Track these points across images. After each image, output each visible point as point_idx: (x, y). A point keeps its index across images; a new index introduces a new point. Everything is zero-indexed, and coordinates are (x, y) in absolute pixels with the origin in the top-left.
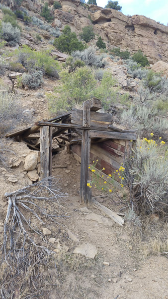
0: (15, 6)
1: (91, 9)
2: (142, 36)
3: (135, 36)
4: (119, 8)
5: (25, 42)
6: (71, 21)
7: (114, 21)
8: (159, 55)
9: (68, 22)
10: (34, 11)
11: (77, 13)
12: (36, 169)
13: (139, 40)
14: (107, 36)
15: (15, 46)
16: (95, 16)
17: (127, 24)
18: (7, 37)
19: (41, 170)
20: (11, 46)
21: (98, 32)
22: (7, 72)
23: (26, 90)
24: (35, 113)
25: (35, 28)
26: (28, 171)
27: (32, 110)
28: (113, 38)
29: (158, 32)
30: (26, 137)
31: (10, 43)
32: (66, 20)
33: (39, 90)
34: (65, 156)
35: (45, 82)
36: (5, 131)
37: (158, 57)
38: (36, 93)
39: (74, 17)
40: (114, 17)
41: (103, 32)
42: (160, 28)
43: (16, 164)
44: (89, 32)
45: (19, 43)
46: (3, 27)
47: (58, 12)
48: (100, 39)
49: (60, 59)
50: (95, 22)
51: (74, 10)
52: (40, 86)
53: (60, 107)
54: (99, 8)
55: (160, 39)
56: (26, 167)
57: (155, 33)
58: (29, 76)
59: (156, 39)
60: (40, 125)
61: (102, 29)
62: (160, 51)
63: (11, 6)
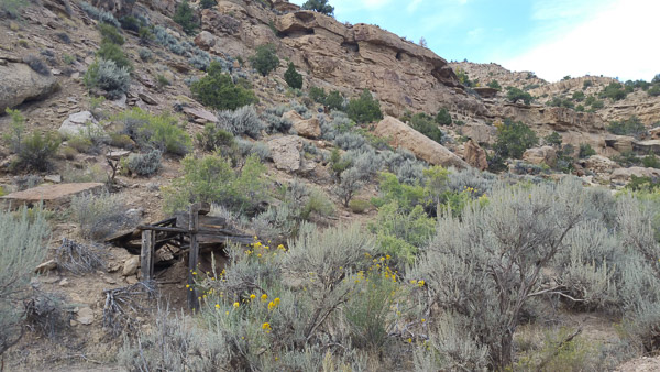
0: (123, 8)
1: (275, 9)
2: (374, 63)
3: (359, 61)
4: (330, 10)
5: (137, 89)
6: (235, 31)
7: (319, 34)
8: (406, 98)
9: (229, 33)
10: (161, 10)
11: (248, 15)
12: (136, 274)
13: (367, 69)
14: (306, 60)
15: (119, 98)
16: (282, 21)
17: (345, 39)
18: (106, 84)
19: (141, 275)
20: (112, 99)
21: (288, 52)
22: (105, 149)
23: (135, 178)
24: (143, 214)
25: (160, 50)
26: (126, 276)
27: (140, 209)
28: (317, 65)
29: (403, 55)
30: (127, 242)
31: (111, 93)
32: (224, 29)
33: (154, 179)
34: (179, 270)
35: (165, 165)
36: (105, 236)
37: (404, 102)
38: (148, 184)
39: (239, 25)
40: (318, 26)
41: (298, 54)
42: (406, 48)
43: (115, 269)
44: (268, 55)
45: (126, 94)
46: (101, 68)
47: (208, 14)
48: (292, 66)
49: (198, 120)
50: (283, 34)
51: (242, 11)
52: (157, 172)
53: (179, 205)
54: (293, 7)
55: (407, 68)
56: (125, 271)
57: (398, 57)
58: (139, 156)
59: (400, 68)
60: (142, 229)
61: (296, 47)
62: (408, 91)
63: (115, 10)
